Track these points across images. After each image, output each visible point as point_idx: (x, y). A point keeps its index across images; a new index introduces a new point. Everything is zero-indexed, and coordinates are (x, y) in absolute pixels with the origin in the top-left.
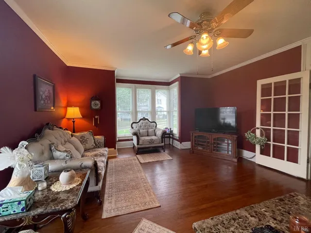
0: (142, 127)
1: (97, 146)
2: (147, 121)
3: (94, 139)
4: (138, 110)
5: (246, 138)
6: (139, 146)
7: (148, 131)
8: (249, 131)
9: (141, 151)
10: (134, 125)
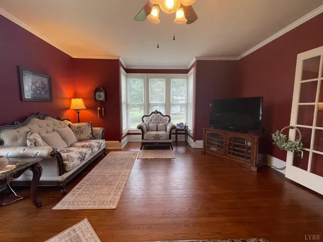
0: (153, 121)
1: (94, 137)
2: (159, 114)
3: (92, 131)
4: (151, 102)
5: (273, 141)
6: (144, 141)
7: (157, 126)
8: (278, 131)
9: (147, 146)
10: (145, 119)
